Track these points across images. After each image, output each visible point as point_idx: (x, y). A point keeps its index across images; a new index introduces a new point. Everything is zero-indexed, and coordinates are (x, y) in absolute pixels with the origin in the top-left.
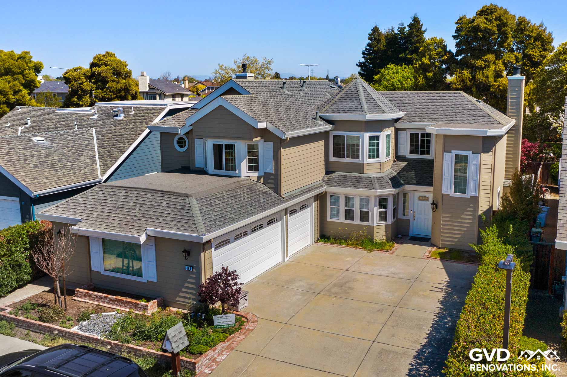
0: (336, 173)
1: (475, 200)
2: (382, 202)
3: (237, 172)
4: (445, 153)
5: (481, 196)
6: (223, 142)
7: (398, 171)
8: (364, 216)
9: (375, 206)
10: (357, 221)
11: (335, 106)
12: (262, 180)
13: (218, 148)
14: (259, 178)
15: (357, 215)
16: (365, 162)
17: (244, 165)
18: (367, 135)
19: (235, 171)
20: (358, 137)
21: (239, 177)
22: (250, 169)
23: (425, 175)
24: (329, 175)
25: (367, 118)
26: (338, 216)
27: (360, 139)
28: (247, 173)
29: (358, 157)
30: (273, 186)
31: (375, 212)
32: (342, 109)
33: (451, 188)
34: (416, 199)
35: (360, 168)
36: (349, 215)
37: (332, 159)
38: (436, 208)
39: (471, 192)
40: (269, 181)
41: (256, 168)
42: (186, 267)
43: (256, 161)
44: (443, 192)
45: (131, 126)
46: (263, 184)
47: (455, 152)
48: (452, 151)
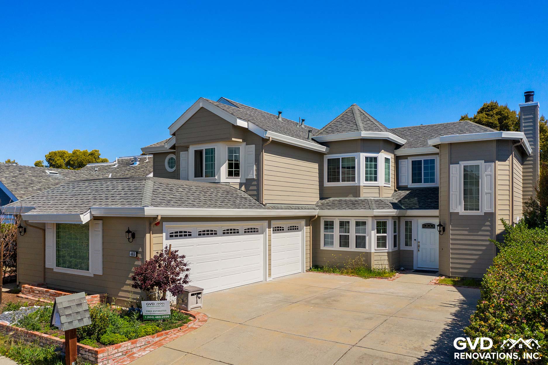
0: (331, 199)
1: (491, 216)
2: (381, 226)
3: (216, 177)
4: (451, 165)
5: (498, 212)
6: (203, 147)
7: (400, 199)
8: (361, 242)
9: (373, 230)
10: (352, 248)
11: (330, 129)
12: (243, 188)
13: (199, 154)
14: (241, 185)
15: (352, 241)
16: (361, 184)
17: (224, 169)
18: (363, 156)
19: (215, 177)
20: (353, 159)
21: (218, 183)
22: (230, 174)
23: (429, 200)
24: (323, 201)
25: (362, 135)
26: (332, 243)
27: (356, 160)
28: (227, 178)
29: (353, 180)
30: (255, 193)
31: (372, 236)
32: (337, 131)
33: (460, 204)
34: (420, 226)
35: (356, 191)
36: (344, 241)
37: (327, 184)
38: (444, 230)
39: (485, 208)
40: (251, 188)
41: (237, 174)
42: (131, 252)
43: (237, 166)
44: (451, 211)
45: (142, 169)
46: (244, 192)
47: (463, 164)
48: (460, 162)
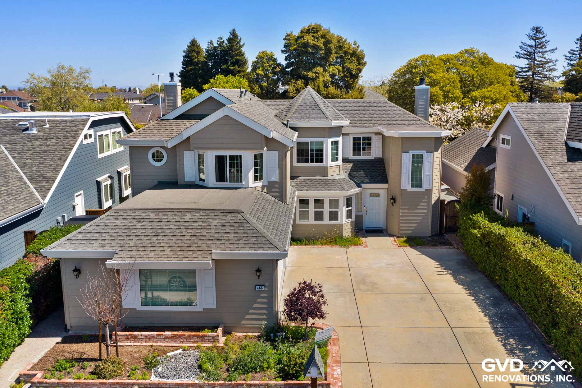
0: (301, 178)
1: (428, 192)
2: (349, 201)
3: (244, 183)
4: (403, 153)
5: (434, 188)
6: (227, 153)
7: (349, 172)
8: (334, 216)
9: (344, 206)
10: (326, 220)
11: (297, 114)
12: (265, 190)
13: (220, 160)
14: (263, 187)
15: (326, 215)
16: (329, 166)
17: (251, 175)
18: (330, 140)
19: (241, 182)
20: (321, 144)
21: (246, 188)
22: (256, 179)
24: (295, 180)
25: (332, 125)
26: (307, 218)
27: (324, 145)
28: (254, 183)
29: (322, 161)
30: (278, 194)
31: (343, 210)
32: (306, 117)
33: (408, 183)
34: (368, 195)
35: (324, 171)
36: (319, 216)
37: (296, 164)
38: (395, 202)
39: (425, 186)
40: (273, 190)
41: (261, 178)
42: (257, 287)
43: (261, 170)
44: (402, 188)
46: (266, 193)
47: (411, 152)
48: (409, 151)
